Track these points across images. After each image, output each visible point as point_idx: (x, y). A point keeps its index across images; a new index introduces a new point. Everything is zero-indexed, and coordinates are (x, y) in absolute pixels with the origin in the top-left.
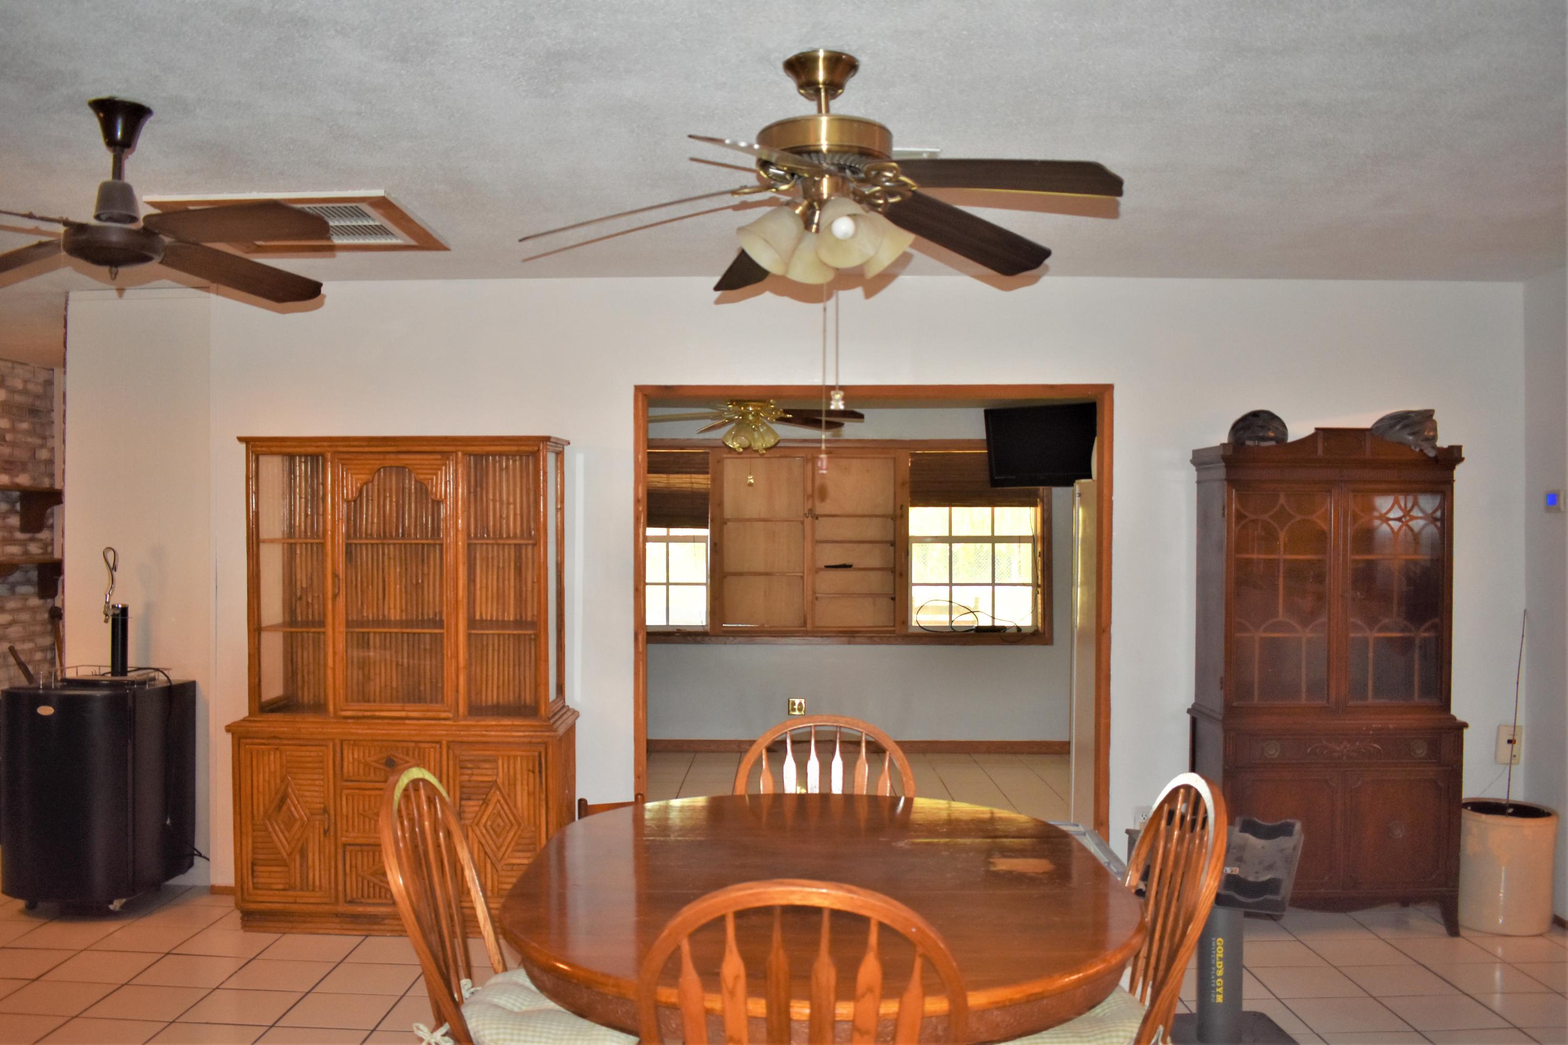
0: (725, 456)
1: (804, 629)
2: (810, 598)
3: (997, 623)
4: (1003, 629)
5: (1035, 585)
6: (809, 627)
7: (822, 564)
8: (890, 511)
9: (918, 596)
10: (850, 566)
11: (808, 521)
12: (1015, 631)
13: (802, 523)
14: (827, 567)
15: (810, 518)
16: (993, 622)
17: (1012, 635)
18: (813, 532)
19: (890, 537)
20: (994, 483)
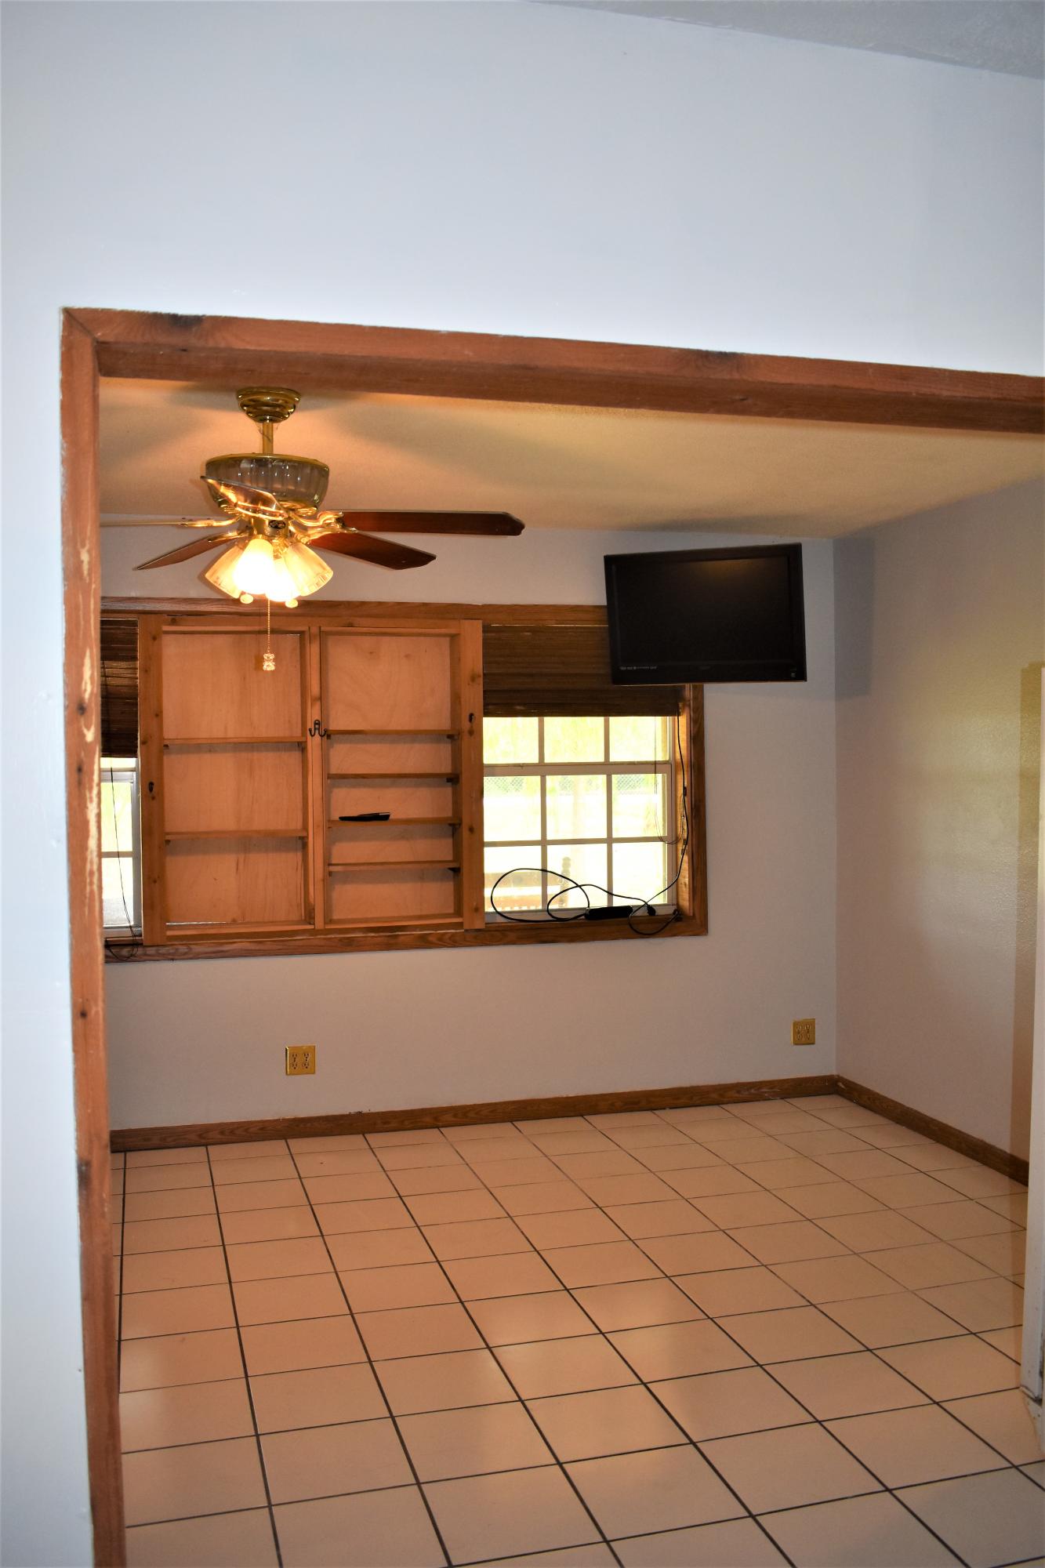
0: (166, 628)
1: (311, 927)
2: (319, 874)
3: (618, 902)
4: (627, 910)
5: (671, 840)
6: (319, 923)
7: (336, 816)
8: (444, 723)
9: (494, 862)
10: (386, 818)
11: (314, 743)
12: (643, 912)
13: (302, 747)
14: (343, 819)
15: (317, 737)
16: (610, 900)
17: (641, 920)
18: (325, 760)
19: (446, 768)
20: (618, 677)
